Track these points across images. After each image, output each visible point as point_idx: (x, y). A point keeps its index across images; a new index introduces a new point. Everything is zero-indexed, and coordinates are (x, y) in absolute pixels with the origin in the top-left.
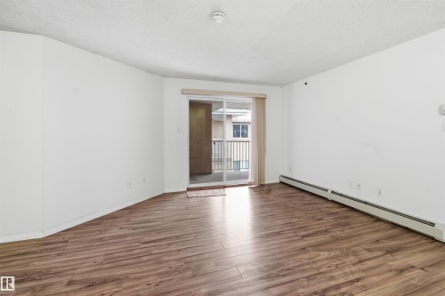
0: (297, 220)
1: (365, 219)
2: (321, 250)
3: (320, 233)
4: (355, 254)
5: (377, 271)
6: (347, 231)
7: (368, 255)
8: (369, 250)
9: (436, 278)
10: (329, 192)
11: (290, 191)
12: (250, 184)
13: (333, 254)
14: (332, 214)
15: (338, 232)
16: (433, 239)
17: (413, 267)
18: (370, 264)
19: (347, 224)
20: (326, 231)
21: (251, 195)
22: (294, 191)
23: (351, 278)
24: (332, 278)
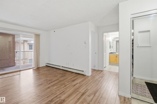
0: (49, 78)
1: (70, 73)
2: (54, 86)
3: (56, 80)
4: (64, 84)
5: (69, 87)
6: (64, 78)
7: (68, 83)
8: (68, 82)
9: (82, 84)
10: (61, 67)
11: (49, 68)
12: (33, 68)
13: (58, 86)
14: (61, 73)
15: (61, 79)
16: (83, 75)
17: (78, 83)
18: (68, 86)
19: (64, 76)
20: (57, 80)
21: (34, 72)
22: (51, 68)
23: (61, 92)
24: (56, 94)
